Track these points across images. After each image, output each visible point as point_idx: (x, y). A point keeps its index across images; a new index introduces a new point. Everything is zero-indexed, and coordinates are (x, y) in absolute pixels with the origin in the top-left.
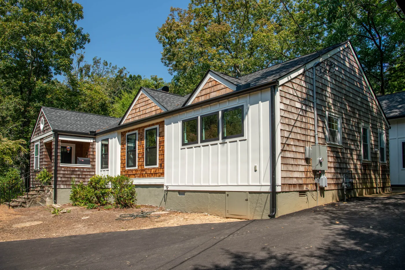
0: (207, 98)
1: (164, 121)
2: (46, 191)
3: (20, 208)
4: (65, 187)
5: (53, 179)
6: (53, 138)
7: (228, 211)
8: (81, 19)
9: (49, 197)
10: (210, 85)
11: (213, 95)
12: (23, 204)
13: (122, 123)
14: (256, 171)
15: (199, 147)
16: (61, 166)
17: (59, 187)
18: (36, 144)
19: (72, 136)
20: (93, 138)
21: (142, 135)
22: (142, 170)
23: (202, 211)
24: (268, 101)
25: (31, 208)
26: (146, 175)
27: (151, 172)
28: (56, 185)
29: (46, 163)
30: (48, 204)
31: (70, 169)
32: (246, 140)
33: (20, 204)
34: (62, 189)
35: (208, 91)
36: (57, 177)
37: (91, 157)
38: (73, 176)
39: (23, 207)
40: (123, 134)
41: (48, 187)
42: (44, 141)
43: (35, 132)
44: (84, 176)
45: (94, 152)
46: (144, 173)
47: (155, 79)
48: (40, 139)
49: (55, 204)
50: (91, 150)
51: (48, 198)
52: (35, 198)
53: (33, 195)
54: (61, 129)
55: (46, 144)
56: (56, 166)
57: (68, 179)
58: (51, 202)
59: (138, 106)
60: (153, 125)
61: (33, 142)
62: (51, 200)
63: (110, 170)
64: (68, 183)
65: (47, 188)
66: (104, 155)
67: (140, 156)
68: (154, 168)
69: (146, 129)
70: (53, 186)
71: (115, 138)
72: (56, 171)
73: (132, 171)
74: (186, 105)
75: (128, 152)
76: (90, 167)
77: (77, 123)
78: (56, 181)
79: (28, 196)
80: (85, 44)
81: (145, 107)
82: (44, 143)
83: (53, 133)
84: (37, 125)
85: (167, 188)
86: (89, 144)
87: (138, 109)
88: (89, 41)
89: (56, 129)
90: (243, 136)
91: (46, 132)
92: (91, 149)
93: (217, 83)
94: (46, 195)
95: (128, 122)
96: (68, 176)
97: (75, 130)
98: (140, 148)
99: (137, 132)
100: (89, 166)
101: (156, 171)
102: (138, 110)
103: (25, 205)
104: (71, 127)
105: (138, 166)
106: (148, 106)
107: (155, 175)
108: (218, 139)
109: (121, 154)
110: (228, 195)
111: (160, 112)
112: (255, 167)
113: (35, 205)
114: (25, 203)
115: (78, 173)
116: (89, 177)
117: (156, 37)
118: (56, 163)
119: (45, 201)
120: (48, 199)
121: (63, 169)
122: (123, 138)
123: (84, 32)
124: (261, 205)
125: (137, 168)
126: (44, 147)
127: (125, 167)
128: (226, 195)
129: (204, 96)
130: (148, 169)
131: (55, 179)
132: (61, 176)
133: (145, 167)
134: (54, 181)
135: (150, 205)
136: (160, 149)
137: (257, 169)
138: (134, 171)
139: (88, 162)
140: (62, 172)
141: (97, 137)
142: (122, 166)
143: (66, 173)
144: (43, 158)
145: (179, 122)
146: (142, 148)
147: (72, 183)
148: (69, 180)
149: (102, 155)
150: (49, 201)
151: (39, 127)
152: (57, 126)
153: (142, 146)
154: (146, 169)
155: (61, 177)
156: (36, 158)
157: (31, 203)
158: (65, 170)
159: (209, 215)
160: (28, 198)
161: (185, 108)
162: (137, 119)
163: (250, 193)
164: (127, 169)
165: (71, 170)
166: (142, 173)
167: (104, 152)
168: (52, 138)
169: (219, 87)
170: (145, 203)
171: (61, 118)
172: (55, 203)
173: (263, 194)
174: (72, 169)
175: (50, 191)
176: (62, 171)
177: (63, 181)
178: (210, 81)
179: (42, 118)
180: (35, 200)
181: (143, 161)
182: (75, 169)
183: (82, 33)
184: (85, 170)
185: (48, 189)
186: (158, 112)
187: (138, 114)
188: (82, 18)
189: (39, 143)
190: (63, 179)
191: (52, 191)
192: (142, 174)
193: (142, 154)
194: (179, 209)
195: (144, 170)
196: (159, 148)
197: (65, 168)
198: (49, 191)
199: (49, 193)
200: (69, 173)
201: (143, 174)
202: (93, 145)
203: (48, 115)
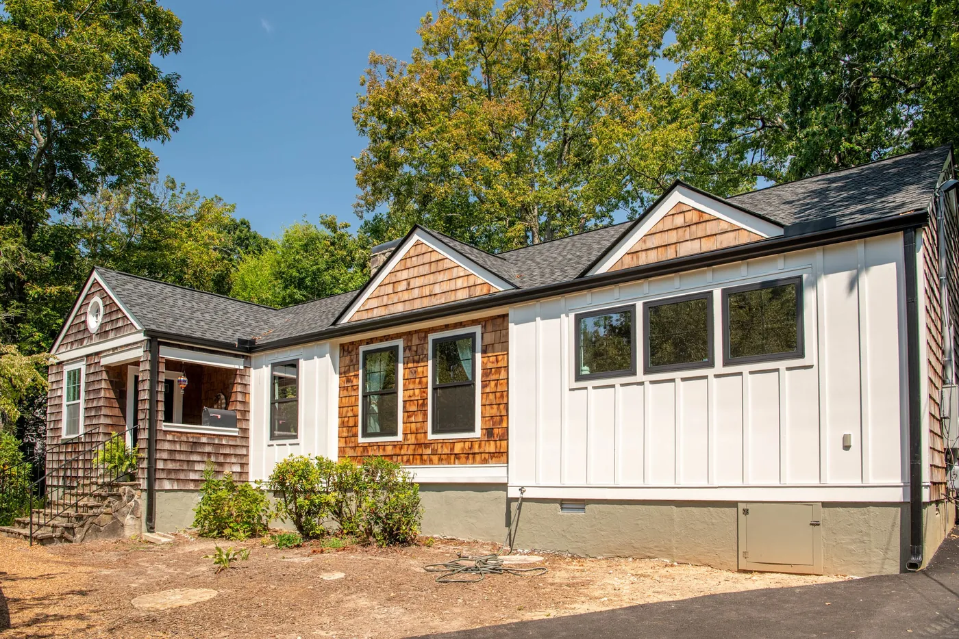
0: (670, 254)
1: (507, 315)
2: (125, 498)
3: (59, 545)
4: (176, 488)
5: (145, 464)
6: (142, 354)
7: (745, 553)
8: (172, 53)
9: (132, 513)
10: (679, 220)
11: (689, 249)
12: (66, 534)
13: (345, 320)
14: (847, 448)
15: (642, 383)
16: (164, 428)
17: (160, 486)
18: (67, 369)
19: (192, 349)
20: (243, 356)
21: (420, 351)
22: (419, 445)
23: (649, 554)
24: (893, 265)
25: (89, 543)
26: (435, 458)
27: (452, 449)
28: (151, 480)
29: (108, 421)
30: (128, 533)
31: (188, 438)
32: (811, 367)
33: (58, 534)
34: (167, 491)
35: (672, 237)
36: (156, 460)
37: (239, 407)
38: (195, 458)
39: (67, 540)
40: (346, 350)
41: (131, 486)
42: (105, 361)
43: (66, 336)
44: (221, 459)
45: (245, 394)
46: (429, 451)
47: (332, 226)
48: (88, 356)
49: (149, 531)
50: (238, 388)
51: (128, 517)
52: (96, 516)
53: (92, 508)
54: (164, 329)
55: (109, 369)
56: (152, 430)
57: (182, 466)
58: (137, 527)
59: (405, 275)
60: (461, 325)
61: (60, 364)
62: (137, 523)
63: (302, 444)
64: (182, 476)
65: (127, 488)
66: (277, 405)
67: (414, 408)
68: (463, 440)
69: (431, 337)
70: (144, 484)
71: (321, 356)
72: (152, 441)
73: (382, 446)
74: (590, 274)
75: (364, 397)
76: (236, 434)
77: (195, 315)
78: (152, 471)
79: (77, 511)
80: (179, 117)
81: (431, 278)
82: (106, 366)
83: (146, 338)
84: (76, 316)
85: (522, 493)
86: (232, 373)
87: (405, 283)
88: (190, 113)
89: (153, 327)
90: (802, 355)
91: (112, 335)
92: (240, 386)
93: (706, 217)
94: (124, 509)
95: (365, 316)
96: (183, 457)
97: (198, 335)
98: (411, 386)
99: (400, 343)
100: (234, 432)
101: (471, 448)
102: (403, 286)
103: (70, 537)
104: (187, 325)
105: (405, 434)
106: (441, 277)
107: (467, 458)
108: (711, 364)
109: (341, 402)
110: (746, 512)
111: (485, 291)
112: (846, 438)
113: (97, 536)
114: (70, 529)
115: (208, 449)
116: (233, 460)
117: (354, 118)
118: (152, 421)
119: (123, 526)
120: (128, 520)
121: (169, 437)
122: (348, 358)
123: (181, 87)
124: (865, 538)
125: (400, 437)
126: (104, 376)
127: (356, 435)
128: (741, 511)
129: (655, 251)
130: (443, 442)
131: (149, 463)
132: (165, 456)
133: (431, 437)
134: (146, 470)
135: (449, 537)
136: (488, 390)
137: (855, 442)
138: (390, 447)
139: (230, 422)
140: (167, 446)
141: (253, 355)
142: (345, 434)
143: (178, 449)
144: (98, 408)
145: (563, 316)
146: (418, 386)
147: (192, 476)
148: (185, 467)
149: (273, 404)
150: (132, 527)
151: (84, 322)
152: (154, 321)
153: (417, 380)
154: (436, 442)
155: (165, 460)
156: (68, 406)
157: (85, 528)
158: (174, 442)
159: (675, 564)
160: (79, 518)
161: (585, 283)
162: (400, 309)
163: (825, 504)
164: (361, 440)
165: (191, 440)
166: (420, 452)
167: (277, 397)
168: (138, 353)
169: (711, 228)
170: (429, 533)
171: (153, 302)
172: (151, 529)
173: (871, 508)
174: (193, 437)
175: (135, 498)
176: (167, 443)
177: (170, 471)
178: (680, 210)
179: (97, 299)
180: (96, 521)
181: (425, 421)
182: (199, 438)
183: (178, 90)
184: (224, 442)
185: (129, 491)
186: (479, 292)
187: (406, 296)
188: (177, 49)
189: (82, 366)
190: (170, 466)
191: (141, 500)
192: (422, 453)
193: (421, 402)
194: (565, 549)
195: (427, 445)
196: (484, 387)
197: (174, 436)
198: (133, 496)
199: (132, 503)
200: (184, 448)
201: (421, 455)
202: (243, 376)
203: (118, 289)
